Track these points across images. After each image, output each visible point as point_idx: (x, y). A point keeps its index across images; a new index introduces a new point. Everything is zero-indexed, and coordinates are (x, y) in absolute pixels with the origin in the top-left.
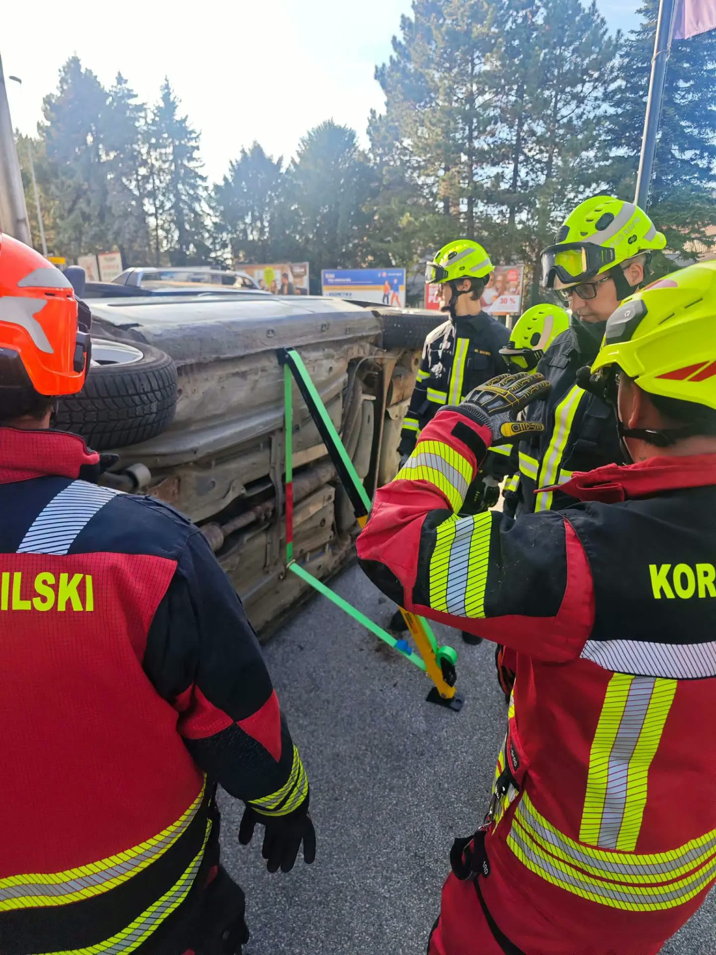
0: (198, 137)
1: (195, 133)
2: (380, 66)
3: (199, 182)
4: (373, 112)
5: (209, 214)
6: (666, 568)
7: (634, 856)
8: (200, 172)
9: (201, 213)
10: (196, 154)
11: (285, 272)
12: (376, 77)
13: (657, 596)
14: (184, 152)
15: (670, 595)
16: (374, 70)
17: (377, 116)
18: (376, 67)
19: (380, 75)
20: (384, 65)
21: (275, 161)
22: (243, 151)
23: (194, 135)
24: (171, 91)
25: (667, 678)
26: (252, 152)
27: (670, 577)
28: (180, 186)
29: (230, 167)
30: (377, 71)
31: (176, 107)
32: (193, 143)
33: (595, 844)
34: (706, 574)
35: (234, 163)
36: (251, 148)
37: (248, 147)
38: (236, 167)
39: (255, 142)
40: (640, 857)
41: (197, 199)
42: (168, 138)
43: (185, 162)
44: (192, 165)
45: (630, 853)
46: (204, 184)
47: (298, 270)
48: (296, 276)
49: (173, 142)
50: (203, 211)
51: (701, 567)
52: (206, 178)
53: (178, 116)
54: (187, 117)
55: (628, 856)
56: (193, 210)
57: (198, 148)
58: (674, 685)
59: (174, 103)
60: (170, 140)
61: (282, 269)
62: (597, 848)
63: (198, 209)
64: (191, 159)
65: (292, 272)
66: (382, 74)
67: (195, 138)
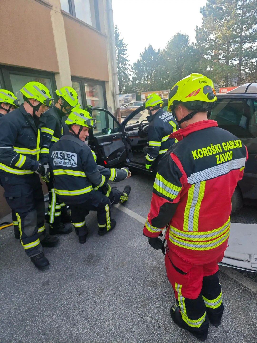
0: (126, 46)
1: (126, 44)
2: (202, 7)
3: (127, 62)
4: (197, 27)
5: (130, 74)
6: (195, 151)
7: (198, 233)
8: (128, 59)
9: (127, 74)
10: (126, 52)
11: (161, 94)
12: (201, 12)
13: (195, 159)
14: (122, 52)
15: (198, 158)
16: (200, 9)
17: (198, 29)
18: (201, 8)
19: (202, 11)
20: (204, 7)
21: (157, 51)
22: (145, 49)
23: (125, 45)
24: (118, 29)
25: (203, 181)
26: (148, 49)
27: (197, 153)
28: (120, 65)
29: (140, 55)
30: (201, 10)
31: (119, 35)
32: (125, 48)
33: (187, 230)
34: (205, 150)
35: (142, 54)
36: (148, 47)
37: (147, 47)
38: (142, 55)
39: (149, 45)
40: (199, 232)
41: (126, 69)
42: (116, 47)
43: (122, 56)
44: (124, 56)
45: (197, 232)
46: (129, 63)
47: (165, 93)
48: (164, 95)
49: (118, 49)
50: (128, 73)
51: (203, 149)
52: (129, 61)
53: (120, 38)
54: (123, 38)
55: (196, 233)
56: (124, 73)
57: (126, 50)
58: (205, 182)
59: (118, 34)
60: (117, 48)
61: (159, 93)
62: (188, 231)
63: (126, 73)
64: (124, 54)
65: (163, 94)
66: (204, 10)
67: (125, 46)
